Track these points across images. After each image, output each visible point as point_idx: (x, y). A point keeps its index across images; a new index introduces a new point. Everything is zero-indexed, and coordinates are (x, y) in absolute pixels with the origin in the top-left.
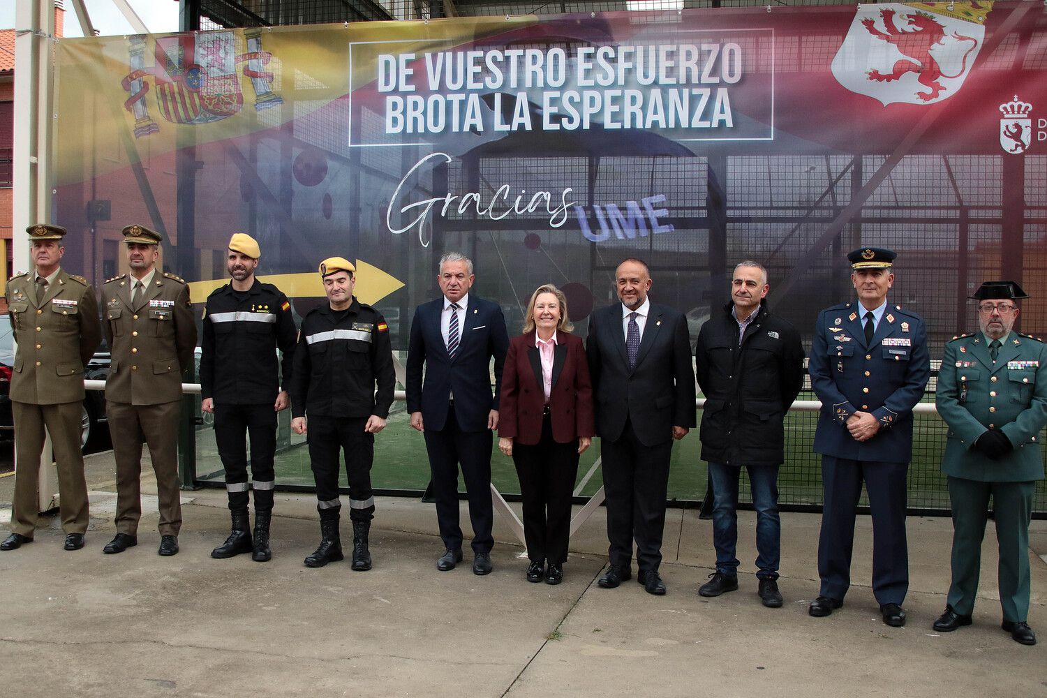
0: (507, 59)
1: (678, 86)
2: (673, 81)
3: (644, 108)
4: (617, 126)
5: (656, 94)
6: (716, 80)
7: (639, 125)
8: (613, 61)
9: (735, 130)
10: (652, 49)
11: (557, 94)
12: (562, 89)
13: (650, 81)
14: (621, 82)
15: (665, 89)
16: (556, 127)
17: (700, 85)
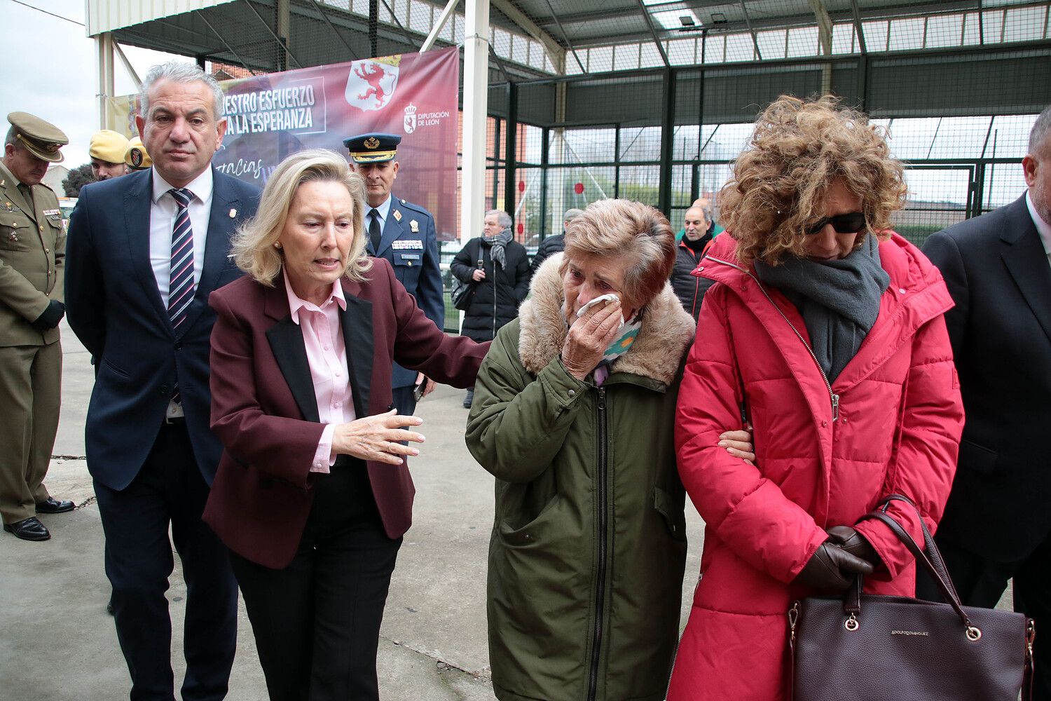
0: (238, 99)
1: (293, 108)
2: (291, 106)
3: (283, 120)
4: (275, 129)
5: (287, 111)
6: (306, 104)
7: (282, 129)
8: (271, 97)
9: (313, 129)
10: (284, 90)
11: (255, 115)
12: (256, 112)
13: (284, 107)
14: (275, 108)
15: (290, 109)
16: (256, 131)
17: (301, 107)
